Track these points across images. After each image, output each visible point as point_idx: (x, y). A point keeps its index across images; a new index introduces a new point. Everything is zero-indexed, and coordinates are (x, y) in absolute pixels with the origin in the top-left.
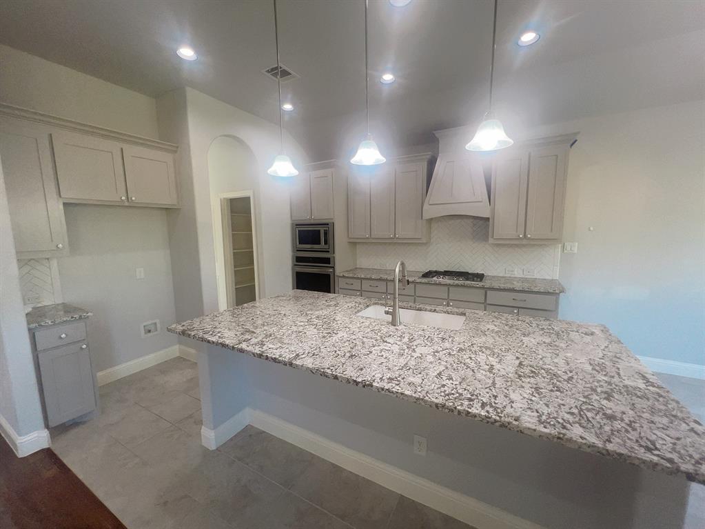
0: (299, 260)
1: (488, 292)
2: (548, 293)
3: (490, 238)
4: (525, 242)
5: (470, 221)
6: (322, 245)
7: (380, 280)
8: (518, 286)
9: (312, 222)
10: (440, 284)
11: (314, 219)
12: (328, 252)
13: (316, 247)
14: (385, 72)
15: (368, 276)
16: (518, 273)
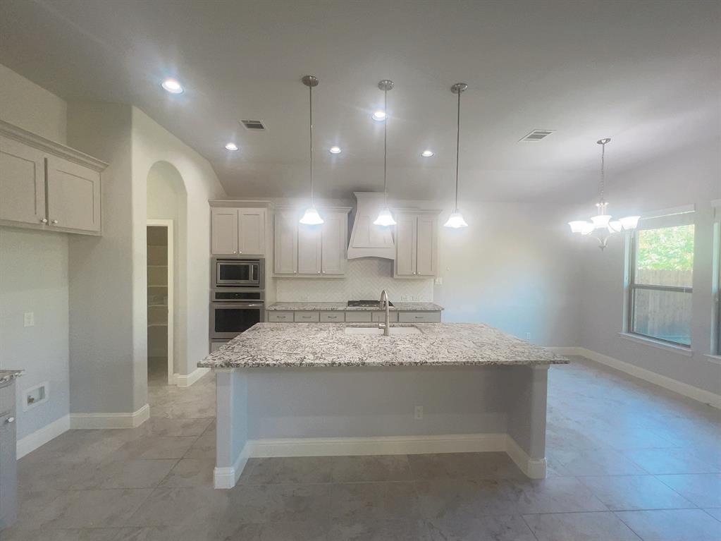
0: (219, 296)
1: (400, 314)
2: (435, 311)
3: (395, 275)
4: (416, 277)
5: (376, 262)
6: (251, 281)
7: (314, 310)
8: (419, 308)
9: (239, 257)
10: (366, 311)
11: (241, 255)
12: (258, 287)
13: (242, 282)
14: (333, 145)
15: (302, 308)
16: (409, 300)
